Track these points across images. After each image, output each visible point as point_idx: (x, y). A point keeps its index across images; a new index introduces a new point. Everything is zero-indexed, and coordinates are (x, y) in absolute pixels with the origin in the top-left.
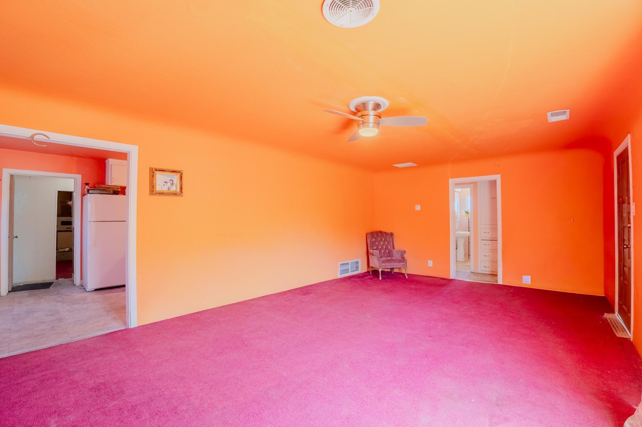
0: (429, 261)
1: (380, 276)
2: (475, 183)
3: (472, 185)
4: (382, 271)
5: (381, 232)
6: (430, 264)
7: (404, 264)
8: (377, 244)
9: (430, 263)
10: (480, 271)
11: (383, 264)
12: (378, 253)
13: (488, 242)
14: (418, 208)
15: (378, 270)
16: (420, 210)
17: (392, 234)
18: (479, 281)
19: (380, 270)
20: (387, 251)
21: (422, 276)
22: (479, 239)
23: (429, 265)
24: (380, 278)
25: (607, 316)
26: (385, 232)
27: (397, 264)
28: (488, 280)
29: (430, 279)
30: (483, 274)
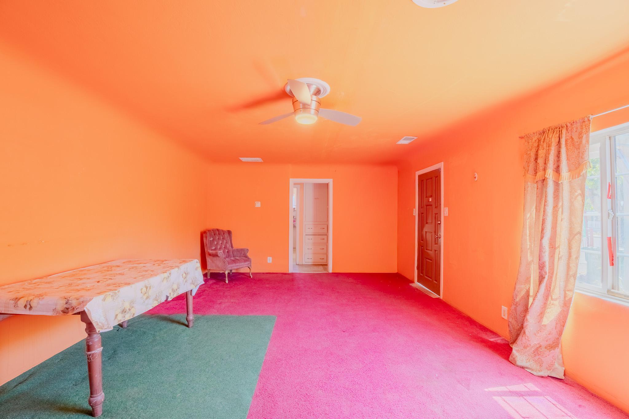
0: (269, 258)
1: (227, 279)
2: (302, 185)
3: (299, 186)
4: (229, 273)
5: (218, 230)
6: (270, 261)
7: (249, 263)
8: (216, 243)
9: (270, 259)
10: (304, 263)
11: (229, 266)
12: (222, 254)
13: (311, 237)
14: (258, 205)
15: (224, 273)
16: (260, 206)
17: (229, 232)
18: (308, 271)
19: (226, 273)
20: (227, 251)
21: (263, 273)
22: (304, 234)
23: (268, 262)
24: (227, 282)
25: (411, 284)
26: (222, 230)
27: (243, 264)
28: (320, 270)
29: (271, 275)
30: (308, 265)
